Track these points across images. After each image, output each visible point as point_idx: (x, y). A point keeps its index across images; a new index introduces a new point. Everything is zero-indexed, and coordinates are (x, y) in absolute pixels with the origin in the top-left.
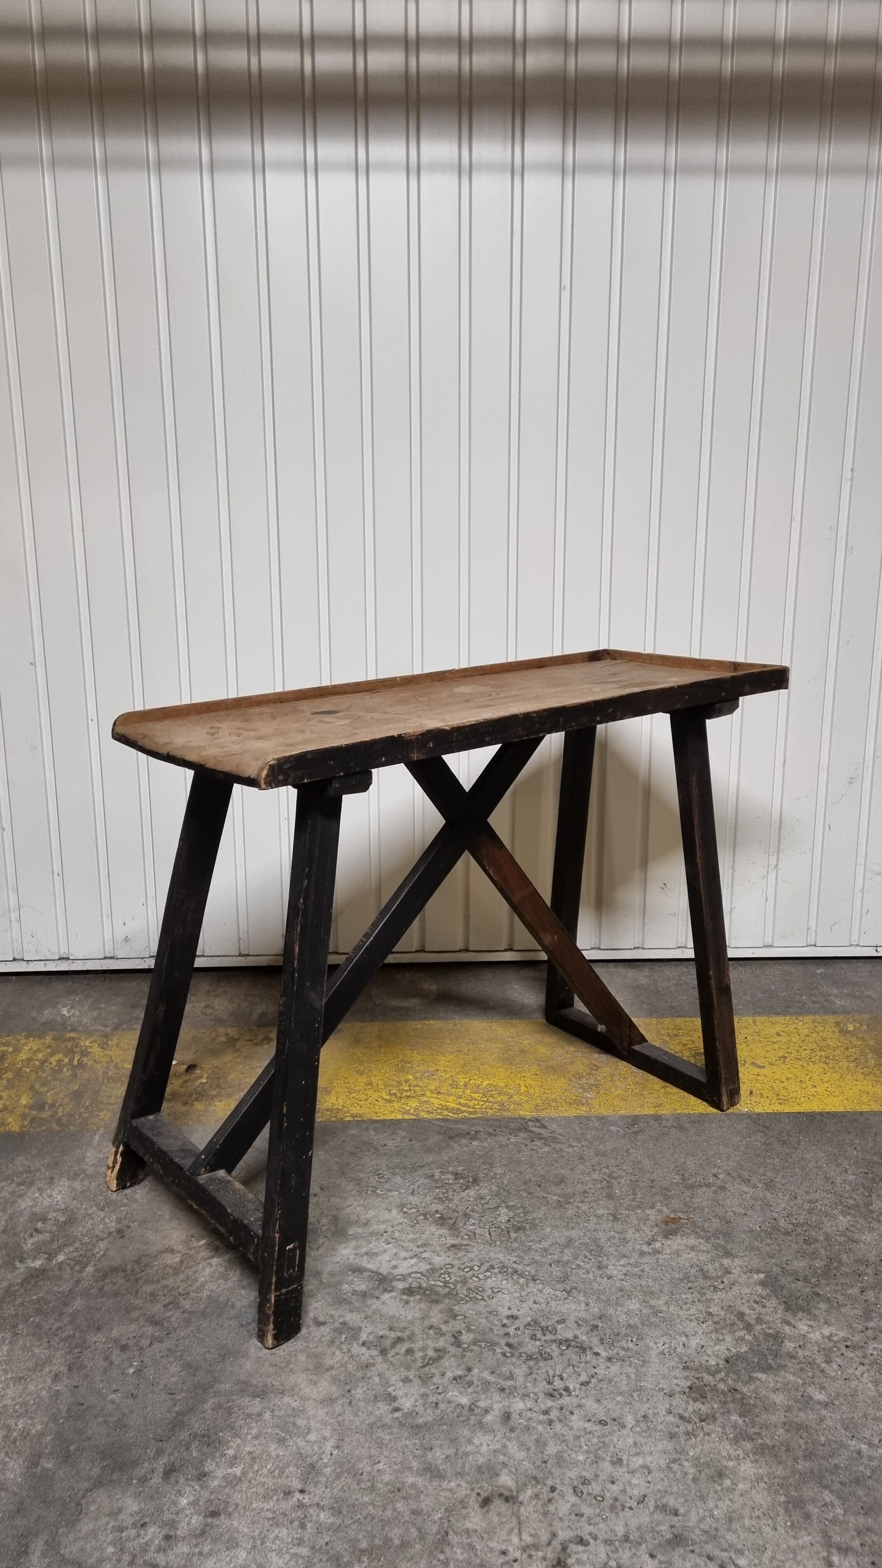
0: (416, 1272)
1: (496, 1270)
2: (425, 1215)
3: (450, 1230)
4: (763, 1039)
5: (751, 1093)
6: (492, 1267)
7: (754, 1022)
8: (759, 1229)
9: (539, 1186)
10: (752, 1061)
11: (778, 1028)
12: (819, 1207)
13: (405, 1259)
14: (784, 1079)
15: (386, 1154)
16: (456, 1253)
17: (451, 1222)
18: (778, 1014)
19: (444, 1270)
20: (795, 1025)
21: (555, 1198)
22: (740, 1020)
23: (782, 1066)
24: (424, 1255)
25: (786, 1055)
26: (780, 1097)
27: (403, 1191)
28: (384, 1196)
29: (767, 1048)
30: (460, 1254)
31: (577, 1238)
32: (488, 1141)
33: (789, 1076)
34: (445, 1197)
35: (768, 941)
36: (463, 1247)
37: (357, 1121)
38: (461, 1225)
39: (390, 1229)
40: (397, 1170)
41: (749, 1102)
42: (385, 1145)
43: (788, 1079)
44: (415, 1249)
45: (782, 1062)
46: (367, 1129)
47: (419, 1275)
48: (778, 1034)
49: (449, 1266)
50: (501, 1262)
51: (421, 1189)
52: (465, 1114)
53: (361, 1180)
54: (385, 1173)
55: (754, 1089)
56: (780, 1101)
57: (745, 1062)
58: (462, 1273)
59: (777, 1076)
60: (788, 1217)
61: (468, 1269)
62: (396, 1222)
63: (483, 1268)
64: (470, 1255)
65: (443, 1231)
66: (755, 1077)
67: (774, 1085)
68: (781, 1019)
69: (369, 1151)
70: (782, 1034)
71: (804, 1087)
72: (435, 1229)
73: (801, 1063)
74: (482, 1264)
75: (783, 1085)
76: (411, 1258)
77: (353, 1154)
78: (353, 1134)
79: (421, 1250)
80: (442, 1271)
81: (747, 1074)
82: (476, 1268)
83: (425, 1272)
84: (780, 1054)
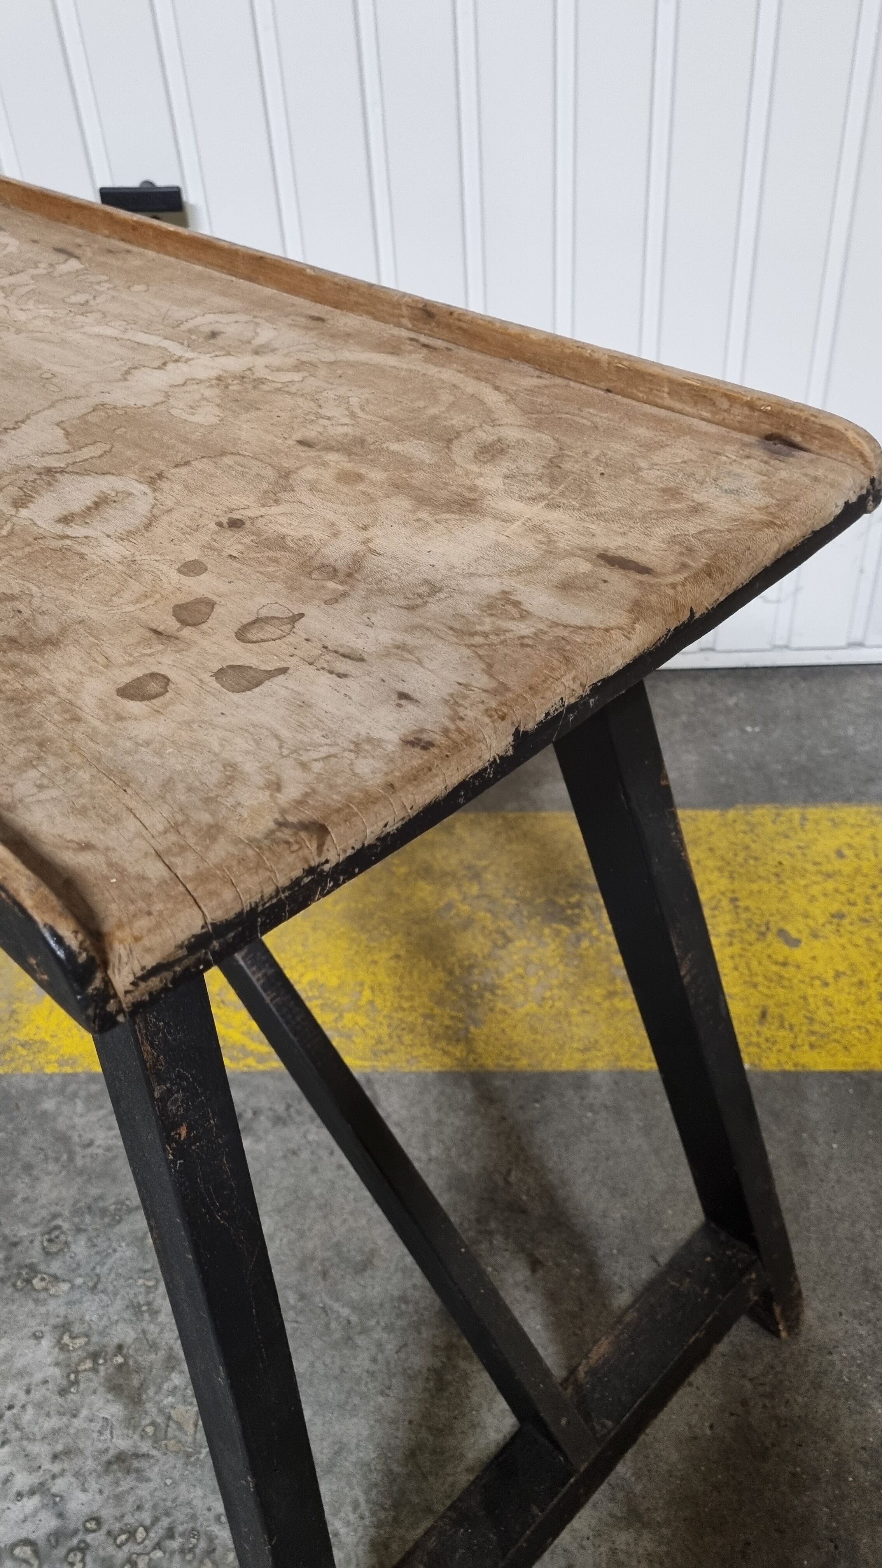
0: (27, 1542)
1: (175, 1544)
2: (94, 1356)
3: (126, 1406)
4: (809, 866)
5: (764, 1015)
6: (170, 1534)
7: (804, 819)
8: (708, 1432)
9: (325, 1274)
10: (782, 924)
11: (842, 837)
12: (838, 1366)
13: (19, 1495)
14: (829, 976)
15: (81, 1173)
16: (117, 1483)
17: (136, 1382)
18: (848, 799)
19: (80, 1536)
20: (872, 830)
21: (345, 1312)
22: (778, 815)
23: (833, 939)
24: (58, 1486)
25: (845, 909)
26: (816, 1027)
27: (79, 1281)
28: (43, 1295)
29: (815, 890)
30: (127, 1483)
31: (352, 1446)
32: (271, 1137)
33: (841, 968)
34: (149, 1304)
35: (857, 636)
36: (136, 1464)
37: (65, 1075)
38: (151, 1392)
39: (22, 1397)
40: (88, 1219)
41: (754, 1039)
42: (91, 1144)
43: (838, 975)
44: (47, 1465)
45: (833, 927)
46: (75, 1095)
47: (28, 1550)
48: (840, 854)
49: (91, 1525)
50: (193, 1517)
51: (113, 1276)
52: (251, 1062)
53: (15, 1244)
54: (66, 1226)
55: (770, 1003)
56: (813, 1039)
57: (768, 928)
58: (111, 1549)
59: (818, 968)
60: (771, 1396)
61: (123, 1537)
62: (38, 1377)
63: (155, 1534)
64: (143, 1491)
65: (115, 1410)
66: (775, 968)
67: (810, 991)
68: (850, 813)
69: (57, 1160)
70: (846, 851)
71: (863, 997)
72: (100, 1403)
73: (866, 932)
74: (156, 1520)
75: (826, 992)
76: (32, 1492)
77: (28, 1168)
78: (44, 1113)
79: (56, 1468)
80: (75, 1541)
81: (766, 962)
82: (141, 1534)
83: (41, 1543)
84: (835, 907)
